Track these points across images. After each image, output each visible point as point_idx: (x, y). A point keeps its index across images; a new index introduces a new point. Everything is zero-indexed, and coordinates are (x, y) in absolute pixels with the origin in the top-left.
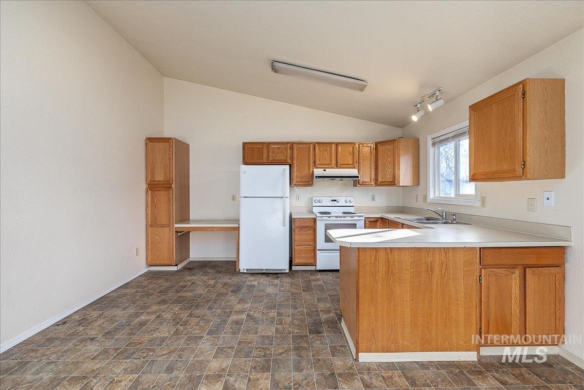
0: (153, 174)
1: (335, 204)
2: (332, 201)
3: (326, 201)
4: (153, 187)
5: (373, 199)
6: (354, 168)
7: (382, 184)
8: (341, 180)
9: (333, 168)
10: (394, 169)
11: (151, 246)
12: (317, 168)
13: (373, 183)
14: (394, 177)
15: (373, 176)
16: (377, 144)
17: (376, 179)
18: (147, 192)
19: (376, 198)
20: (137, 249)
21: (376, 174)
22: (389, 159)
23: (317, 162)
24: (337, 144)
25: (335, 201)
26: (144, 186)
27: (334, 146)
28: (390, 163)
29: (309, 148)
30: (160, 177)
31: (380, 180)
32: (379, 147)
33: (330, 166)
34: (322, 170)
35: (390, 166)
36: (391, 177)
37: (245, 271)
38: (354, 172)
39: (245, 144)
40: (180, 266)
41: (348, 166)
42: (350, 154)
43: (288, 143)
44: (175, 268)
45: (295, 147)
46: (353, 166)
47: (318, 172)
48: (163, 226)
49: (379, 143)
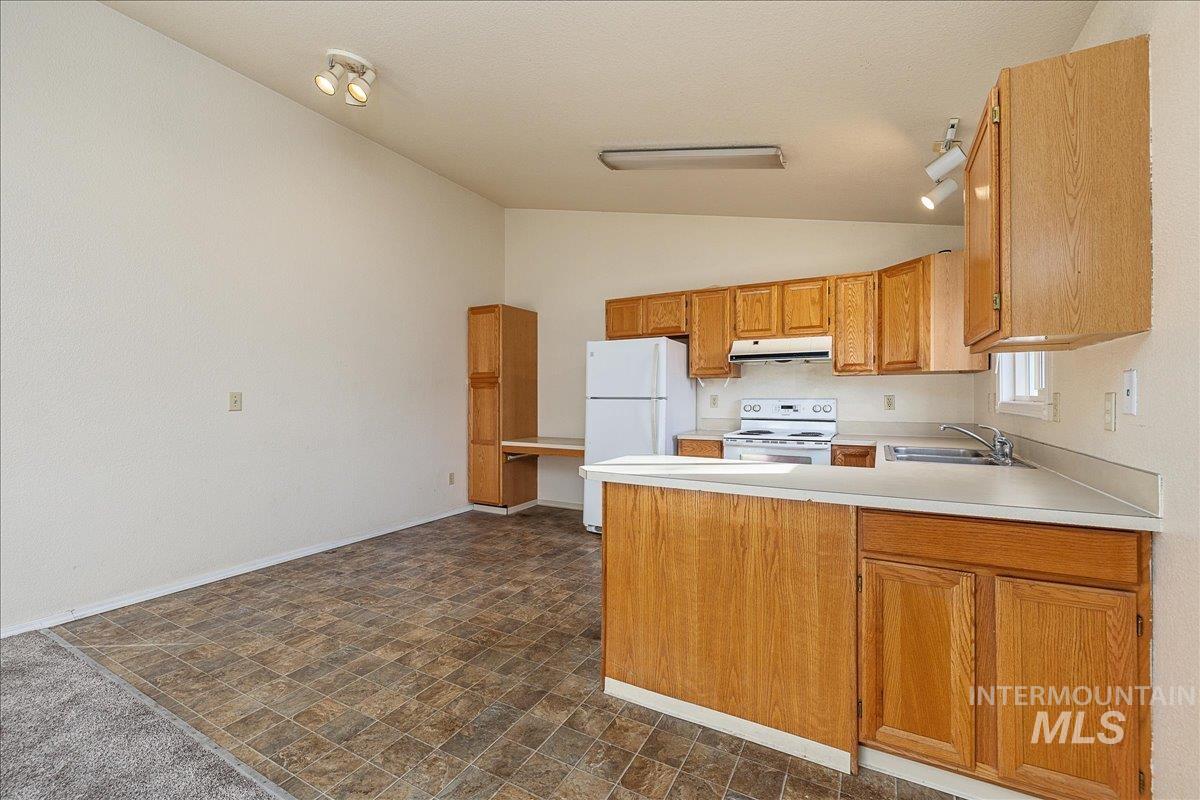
0: (475, 362)
1: (791, 414)
2: (783, 407)
3: (770, 409)
4: (477, 381)
5: (890, 403)
6: (824, 334)
7: (891, 367)
8: (808, 362)
9: (774, 336)
10: (916, 331)
11: (475, 472)
12: (740, 338)
13: (872, 366)
14: (917, 352)
15: (872, 351)
16: (880, 273)
17: (879, 358)
18: (469, 390)
19: (898, 402)
20: (451, 475)
21: (880, 346)
22: (907, 307)
23: (741, 326)
24: (784, 285)
25: (791, 407)
26: (467, 381)
27: (775, 291)
28: (907, 318)
29: (724, 299)
30: (483, 368)
31: (886, 359)
32: (886, 280)
33: (768, 333)
34: (752, 341)
35: (908, 325)
36: (911, 350)
37: (593, 530)
38: (823, 343)
39: (609, 303)
40: (512, 510)
41: (809, 331)
42: (813, 302)
43: (682, 293)
44: (502, 512)
45: (696, 299)
46: (820, 330)
47: (741, 347)
48: (487, 443)
49: (885, 271)
